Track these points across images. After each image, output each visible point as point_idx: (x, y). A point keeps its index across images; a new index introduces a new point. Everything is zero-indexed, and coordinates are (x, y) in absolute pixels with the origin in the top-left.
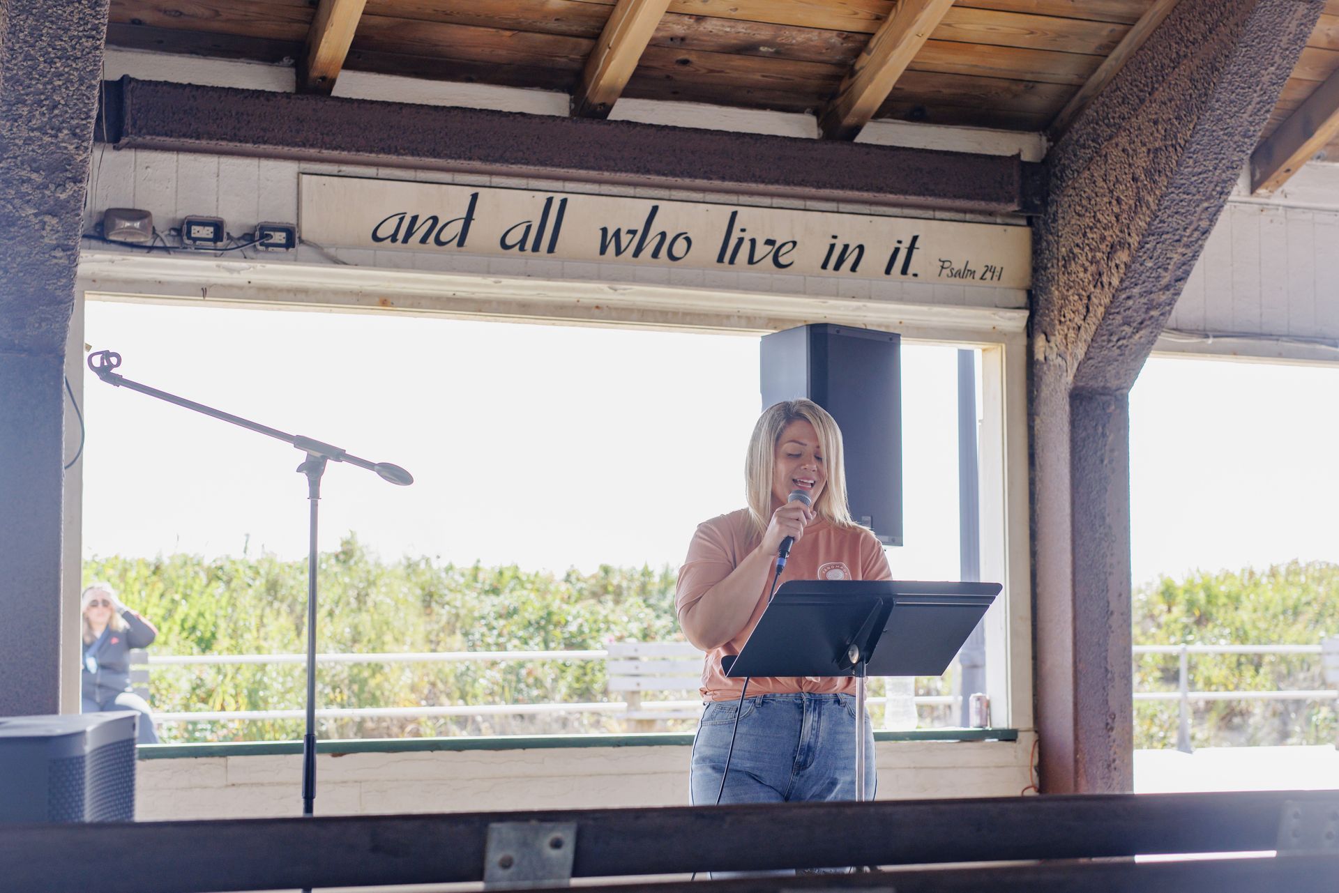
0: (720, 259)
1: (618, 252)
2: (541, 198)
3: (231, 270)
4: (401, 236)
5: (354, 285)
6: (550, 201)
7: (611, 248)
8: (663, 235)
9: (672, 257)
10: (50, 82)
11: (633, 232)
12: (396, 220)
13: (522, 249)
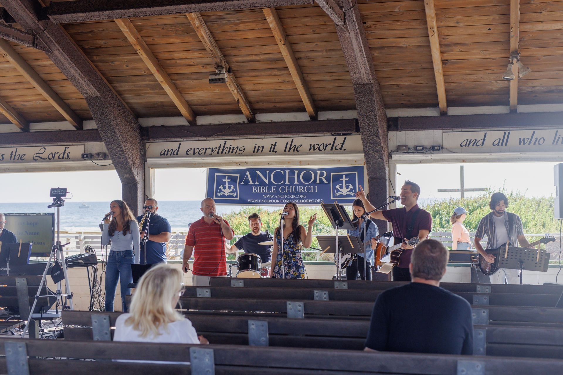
0: (553, 143)
1: (524, 144)
2: (503, 132)
3: (426, 156)
4: (467, 145)
5: (456, 157)
6: (505, 133)
7: (522, 143)
8: (537, 139)
9: (539, 144)
10: (369, 127)
11: (528, 139)
12: (466, 141)
13: (498, 145)
